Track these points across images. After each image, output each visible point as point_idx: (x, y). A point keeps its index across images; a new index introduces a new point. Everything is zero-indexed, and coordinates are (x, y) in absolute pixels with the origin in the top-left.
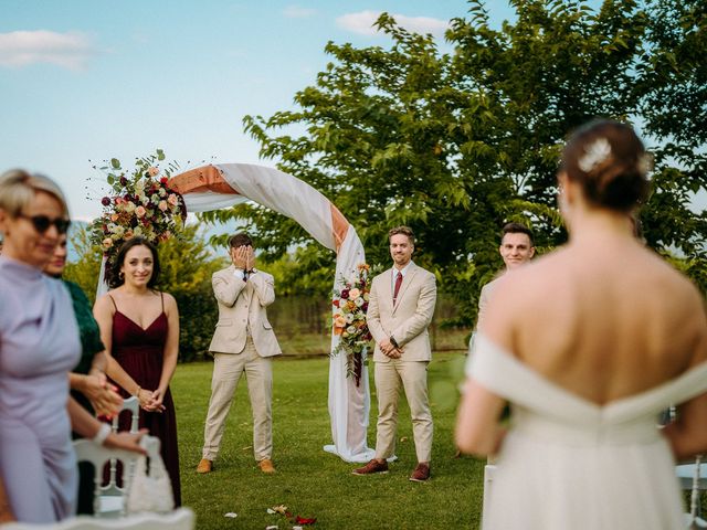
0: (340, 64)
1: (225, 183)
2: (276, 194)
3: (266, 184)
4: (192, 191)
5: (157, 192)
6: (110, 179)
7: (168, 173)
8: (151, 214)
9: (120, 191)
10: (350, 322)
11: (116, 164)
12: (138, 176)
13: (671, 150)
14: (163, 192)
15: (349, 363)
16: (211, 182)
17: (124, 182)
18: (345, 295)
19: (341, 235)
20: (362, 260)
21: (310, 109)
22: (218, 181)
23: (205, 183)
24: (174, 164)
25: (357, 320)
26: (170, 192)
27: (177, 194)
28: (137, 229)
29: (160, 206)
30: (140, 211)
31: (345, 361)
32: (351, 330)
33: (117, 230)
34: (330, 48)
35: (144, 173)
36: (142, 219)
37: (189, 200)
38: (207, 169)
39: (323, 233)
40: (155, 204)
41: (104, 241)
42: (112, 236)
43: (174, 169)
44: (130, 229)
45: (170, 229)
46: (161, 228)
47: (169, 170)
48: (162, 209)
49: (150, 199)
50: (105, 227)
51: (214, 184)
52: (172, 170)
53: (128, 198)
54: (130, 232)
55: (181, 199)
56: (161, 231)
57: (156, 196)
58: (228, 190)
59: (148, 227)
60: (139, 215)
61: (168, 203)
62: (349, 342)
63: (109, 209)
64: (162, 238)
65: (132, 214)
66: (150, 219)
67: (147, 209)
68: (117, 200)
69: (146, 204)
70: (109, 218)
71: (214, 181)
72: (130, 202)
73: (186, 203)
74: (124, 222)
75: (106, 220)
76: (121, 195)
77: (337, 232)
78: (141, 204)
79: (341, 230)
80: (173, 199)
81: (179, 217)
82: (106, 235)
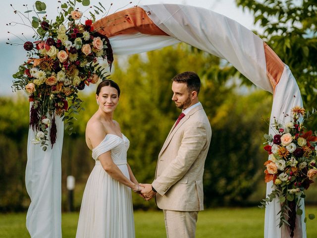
1: (153, 25)
2: (206, 36)
3: (196, 23)
4: (120, 33)
5: (80, 35)
6: (35, 23)
7: (93, 16)
8: (74, 58)
9: (44, 35)
10: (282, 168)
11: (41, 7)
12: (60, 20)
14: (87, 35)
15: (282, 211)
16: (139, 23)
17: (45, 26)
18: (277, 140)
19: (275, 77)
20: (298, 103)
22: (146, 22)
23: (132, 25)
24: (99, 6)
25: (288, 167)
26: (96, 35)
27: (102, 37)
28: (61, 73)
29: (84, 50)
30: (62, 56)
31: (279, 209)
32: (284, 177)
33: (39, 75)
35: (67, 17)
36: (65, 63)
37: (116, 42)
38: (134, 11)
39: (258, 76)
40: (78, 48)
41: (27, 86)
42: (35, 81)
43: (99, 11)
44: (53, 73)
45: (97, 73)
46: (86, 72)
47: (94, 13)
48: (85, 53)
49: (73, 43)
50: (28, 72)
51: (141, 26)
52: (97, 13)
53: (50, 43)
54: (53, 77)
55: (106, 43)
56: (87, 74)
57: (79, 39)
58: (156, 31)
59: (72, 71)
60: (62, 60)
61: (92, 46)
62: (282, 189)
63: (33, 54)
64: (87, 82)
65: (55, 59)
66: (74, 63)
67: (70, 54)
68: (39, 45)
69: (69, 49)
70: (32, 63)
71: (142, 22)
72: (52, 47)
73: (113, 47)
74: (46, 66)
75: (30, 65)
76: (44, 39)
77: (271, 74)
78: (63, 48)
79: (275, 72)
80: (98, 43)
81: (106, 60)
82: (30, 80)
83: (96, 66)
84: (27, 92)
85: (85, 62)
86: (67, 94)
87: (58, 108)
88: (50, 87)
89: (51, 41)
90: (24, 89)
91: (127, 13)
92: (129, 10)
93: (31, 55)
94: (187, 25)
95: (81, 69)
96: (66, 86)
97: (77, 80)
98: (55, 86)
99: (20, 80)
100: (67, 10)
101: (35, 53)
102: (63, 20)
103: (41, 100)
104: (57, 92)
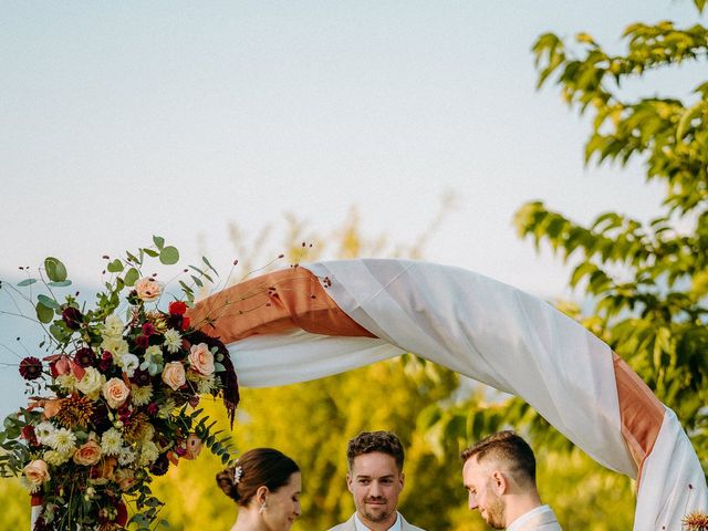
1: (337, 311)
2: (469, 337)
3: (444, 306)
4: (254, 332)
5: (159, 339)
6: (43, 310)
7: (188, 291)
8: (144, 396)
9: (66, 340)
11: (55, 270)
12: (110, 303)
14: (173, 339)
16: (302, 308)
17: (73, 317)
19: (643, 440)
22: (320, 305)
23: (286, 312)
24: (204, 267)
26: (194, 337)
27: (211, 342)
28: (110, 435)
29: (167, 377)
30: (116, 392)
33: (59, 441)
35: (125, 292)
36: (122, 410)
37: (245, 356)
38: (288, 279)
39: (598, 435)
40: (154, 372)
41: (28, 469)
42: (48, 455)
43: (203, 279)
44: (92, 435)
45: (198, 433)
46: (172, 431)
47: (190, 283)
48: (171, 384)
49: (142, 360)
50: (30, 433)
51: (308, 313)
52: (199, 283)
53: (86, 360)
54: (93, 444)
55: (221, 357)
56: (175, 438)
57: (155, 350)
58: (345, 326)
59: (138, 430)
60: (114, 401)
61: (187, 367)
63: (40, 388)
64: (175, 455)
65: (96, 399)
66: (143, 408)
67: (134, 386)
68: (57, 366)
69: (130, 373)
70: (40, 410)
71: (309, 305)
72: (90, 370)
73: (236, 366)
74: (75, 418)
75: (32, 415)
76: (67, 351)
77: (632, 432)
78: (118, 373)
79: (642, 426)
80: (202, 357)
81: (220, 401)
82: (33, 452)
83: (195, 414)
84: (28, 483)
85: (168, 407)
86: (127, 486)
87: (104, 521)
88: (83, 468)
89: (86, 355)
90: (19, 474)
91: (273, 283)
92: (277, 275)
93: (36, 389)
94: (423, 312)
95: (160, 425)
96: (123, 468)
97: (151, 452)
98: (97, 466)
99: (11, 452)
100: (122, 276)
101: (47, 386)
102: (116, 302)
103: (61, 501)
104: (102, 481)
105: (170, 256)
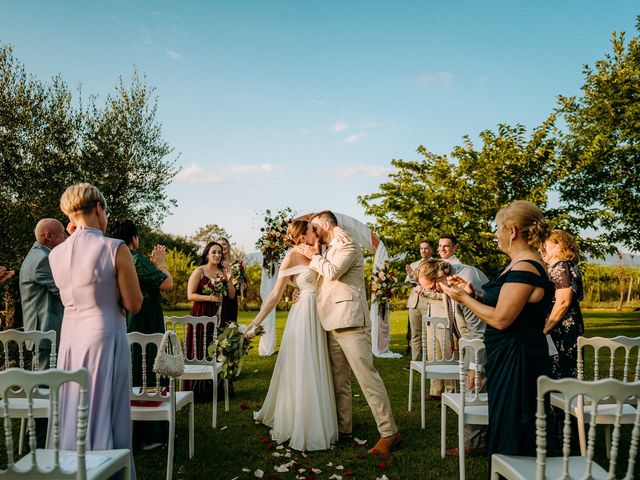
0: (401, 170)
6: (266, 219)
9: (270, 225)
10: (379, 288)
11: (268, 212)
13: (573, 208)
15: (379, 308)
17: (271, 220)
18: (377, 275)
19: (376, 246)
21: (385, 192)
24: (296, 213)
25: (382, 287)
28: (277, 242)
30: (278, 234)
31: (377, 307)
32: (380, 292)
33: (267, 243)
34: (393, 162)
36: (279, 238)
41: (262, 248)
42: (265, 246)
43: (295, 215)
44: (274, 242)
47: (293, 216)
50: (262, 241)
53: (273, 228)
54: (274, 244)
60: (278, 236)
62: (379, 297)
63: (264, 233)
65: (274, 236)
68: (268, 229)
69: (281, 231)
72: (273, 230)
74: (270, 239)
75: (263, 238)
76: (270, 227)
77: (374, 245)
78: (278, 231)
79: (376, 244)
82: (263, 245)
84: (261, 251)
86: (280, 252)
88: (272, 248)
90: (260, 249)
96: (279, 249)
98: (274, 248)
99: (258, 245)
100: (280, 214)
101: (266, 233)
102: (279, 218)
103: (268, 254)
104: (275, 251)
105: (290, 211)
